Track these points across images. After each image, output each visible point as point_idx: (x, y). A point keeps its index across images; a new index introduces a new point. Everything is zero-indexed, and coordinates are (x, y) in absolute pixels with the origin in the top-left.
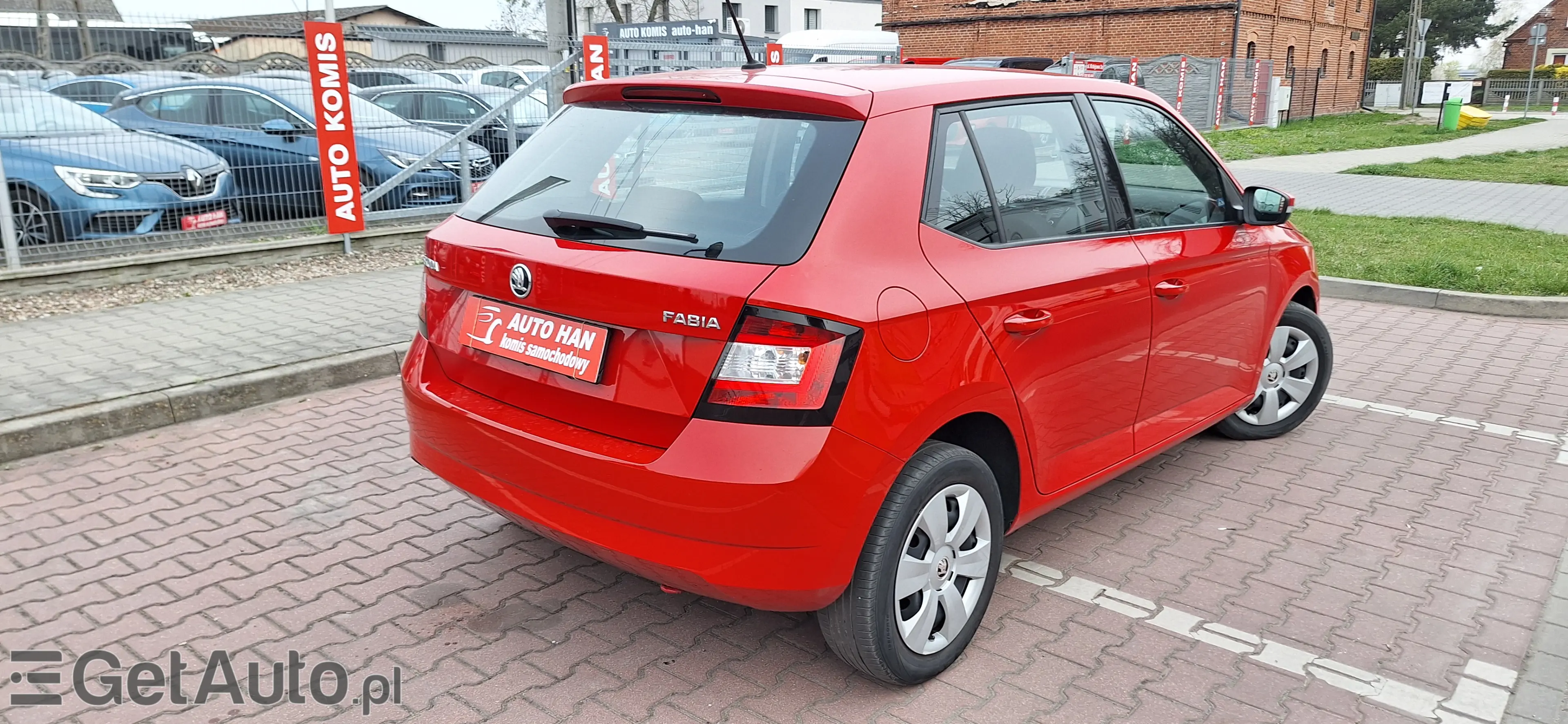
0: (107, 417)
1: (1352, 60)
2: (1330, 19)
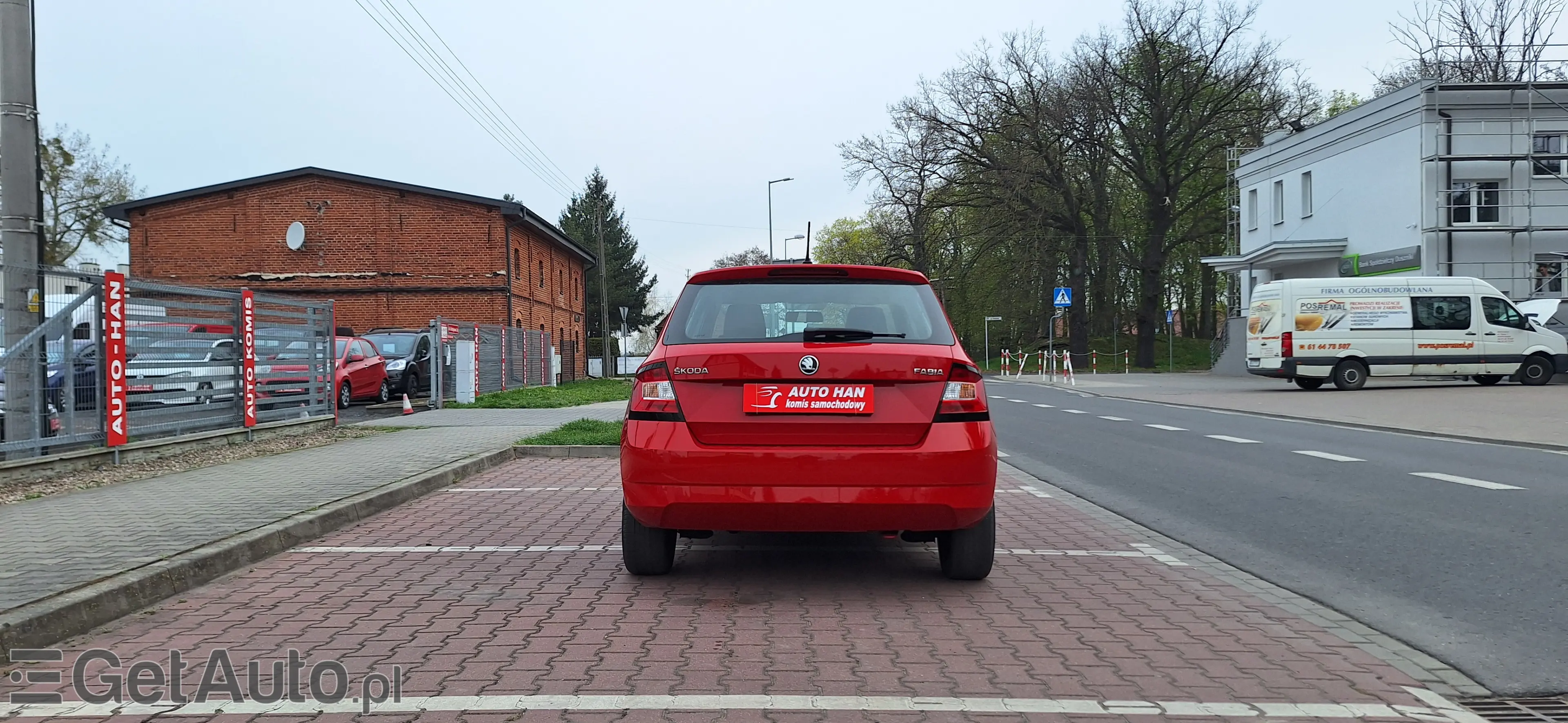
0: (137, 586)
1: (577, 337)
2: (562, 304)
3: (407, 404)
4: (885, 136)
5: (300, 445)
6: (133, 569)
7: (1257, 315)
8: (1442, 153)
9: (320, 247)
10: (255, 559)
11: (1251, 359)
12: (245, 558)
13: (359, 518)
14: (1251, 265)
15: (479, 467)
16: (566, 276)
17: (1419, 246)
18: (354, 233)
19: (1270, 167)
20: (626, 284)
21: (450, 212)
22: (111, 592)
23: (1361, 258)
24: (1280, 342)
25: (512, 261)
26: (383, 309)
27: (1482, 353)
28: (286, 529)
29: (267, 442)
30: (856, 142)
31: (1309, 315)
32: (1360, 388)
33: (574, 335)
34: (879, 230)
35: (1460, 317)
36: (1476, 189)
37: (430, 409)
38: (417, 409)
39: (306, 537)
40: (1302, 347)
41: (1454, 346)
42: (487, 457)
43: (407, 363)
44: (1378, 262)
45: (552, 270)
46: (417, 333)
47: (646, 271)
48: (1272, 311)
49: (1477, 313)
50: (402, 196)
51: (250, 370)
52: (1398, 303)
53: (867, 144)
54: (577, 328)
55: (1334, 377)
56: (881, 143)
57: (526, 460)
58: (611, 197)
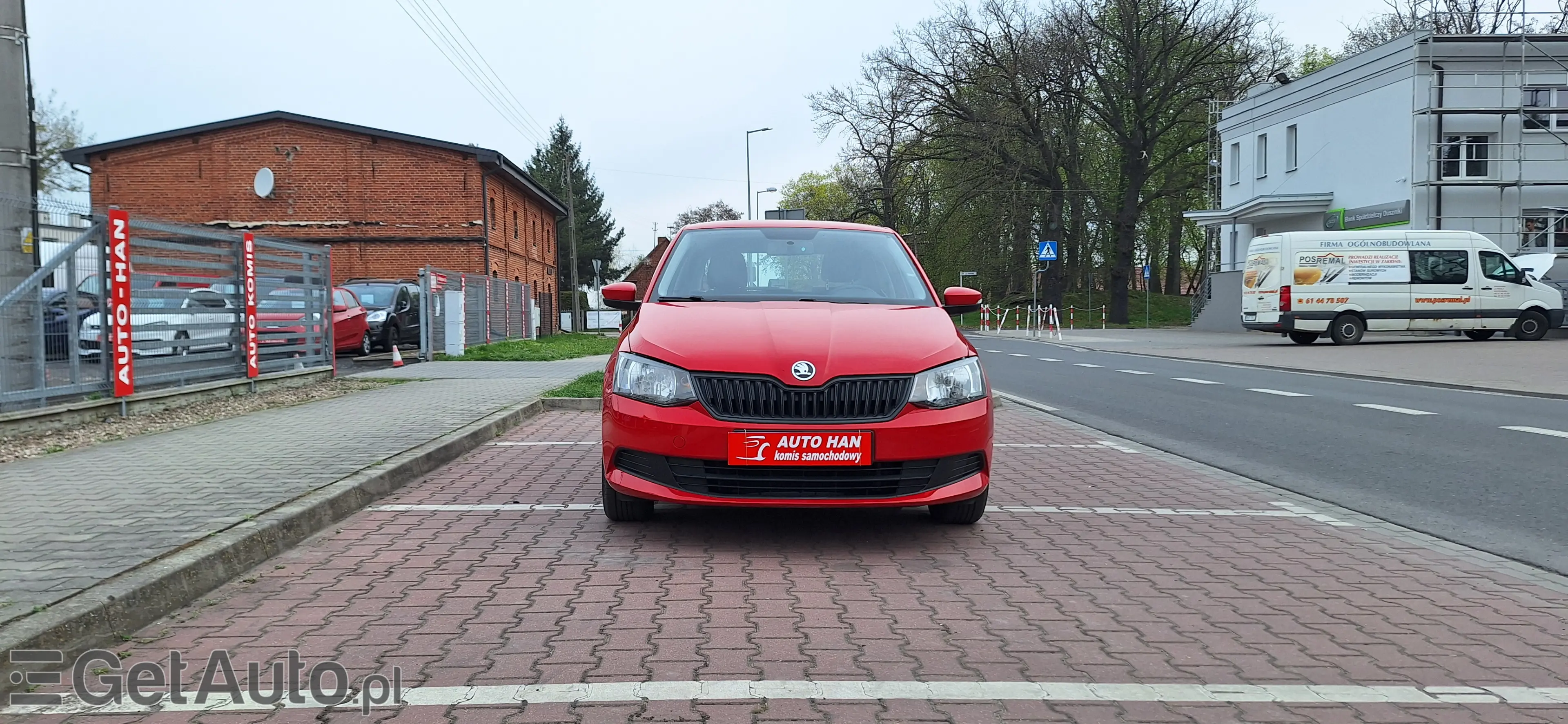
0: (230, 551)
1: (549, 290)
2: (535, 256)
3: (397, 356)
4: (854, 87)
5: (309, 398)
6: (220, 531)
7: (1254, 268)
8: (1434, 106)
9: (289, 194)
10: (338, 517)
11: (1245, 313)
12: (327, 517)
13: (423, 473)
14: (1235, 219)
15: (516, 419)
16: (539, 227)
17: (1408, 201)
18: (325, 181)
19: (1253, 120)
20: (593, 237)
21: (424, 159)
22: (207, 558)
23: (1346, 213)
24: (1279, 296)
25: (489, 210)
26: (355, 259)
27: (1478, 308)
28: (361, 485)
29: (271, 393)
30: (826, 94)
31: (1308, 269)
32: (1357, 343)
33: (546, 288)
34: (846, 184)
35: (1458, 270)
36: (1465, 143)
37: (419, 361)
38: (407, 361)
39: (379, 494)
40: (1300, 301)
41: (1451, 300)
42: (521, 410)
43: (388, 314)
44: (1365, 217)
45: (526, 221)
46: (396, 283)
47: (613, 224)
48: (1270, 264)
49: (1474, 265)
50: (374, 142)
51: (252, 317)
52: (1397, 257)
53: (837, 96)
54: (549, 281)
55: (1331, 332)
56: (850, 95)
57: (556, 413)
58: (576, 148)
